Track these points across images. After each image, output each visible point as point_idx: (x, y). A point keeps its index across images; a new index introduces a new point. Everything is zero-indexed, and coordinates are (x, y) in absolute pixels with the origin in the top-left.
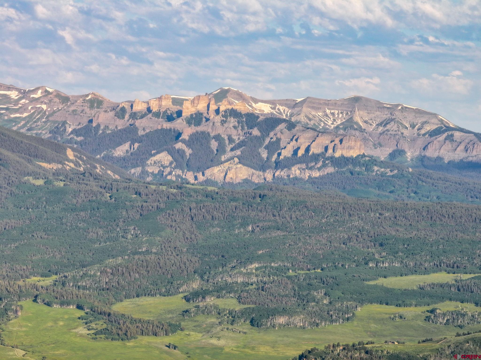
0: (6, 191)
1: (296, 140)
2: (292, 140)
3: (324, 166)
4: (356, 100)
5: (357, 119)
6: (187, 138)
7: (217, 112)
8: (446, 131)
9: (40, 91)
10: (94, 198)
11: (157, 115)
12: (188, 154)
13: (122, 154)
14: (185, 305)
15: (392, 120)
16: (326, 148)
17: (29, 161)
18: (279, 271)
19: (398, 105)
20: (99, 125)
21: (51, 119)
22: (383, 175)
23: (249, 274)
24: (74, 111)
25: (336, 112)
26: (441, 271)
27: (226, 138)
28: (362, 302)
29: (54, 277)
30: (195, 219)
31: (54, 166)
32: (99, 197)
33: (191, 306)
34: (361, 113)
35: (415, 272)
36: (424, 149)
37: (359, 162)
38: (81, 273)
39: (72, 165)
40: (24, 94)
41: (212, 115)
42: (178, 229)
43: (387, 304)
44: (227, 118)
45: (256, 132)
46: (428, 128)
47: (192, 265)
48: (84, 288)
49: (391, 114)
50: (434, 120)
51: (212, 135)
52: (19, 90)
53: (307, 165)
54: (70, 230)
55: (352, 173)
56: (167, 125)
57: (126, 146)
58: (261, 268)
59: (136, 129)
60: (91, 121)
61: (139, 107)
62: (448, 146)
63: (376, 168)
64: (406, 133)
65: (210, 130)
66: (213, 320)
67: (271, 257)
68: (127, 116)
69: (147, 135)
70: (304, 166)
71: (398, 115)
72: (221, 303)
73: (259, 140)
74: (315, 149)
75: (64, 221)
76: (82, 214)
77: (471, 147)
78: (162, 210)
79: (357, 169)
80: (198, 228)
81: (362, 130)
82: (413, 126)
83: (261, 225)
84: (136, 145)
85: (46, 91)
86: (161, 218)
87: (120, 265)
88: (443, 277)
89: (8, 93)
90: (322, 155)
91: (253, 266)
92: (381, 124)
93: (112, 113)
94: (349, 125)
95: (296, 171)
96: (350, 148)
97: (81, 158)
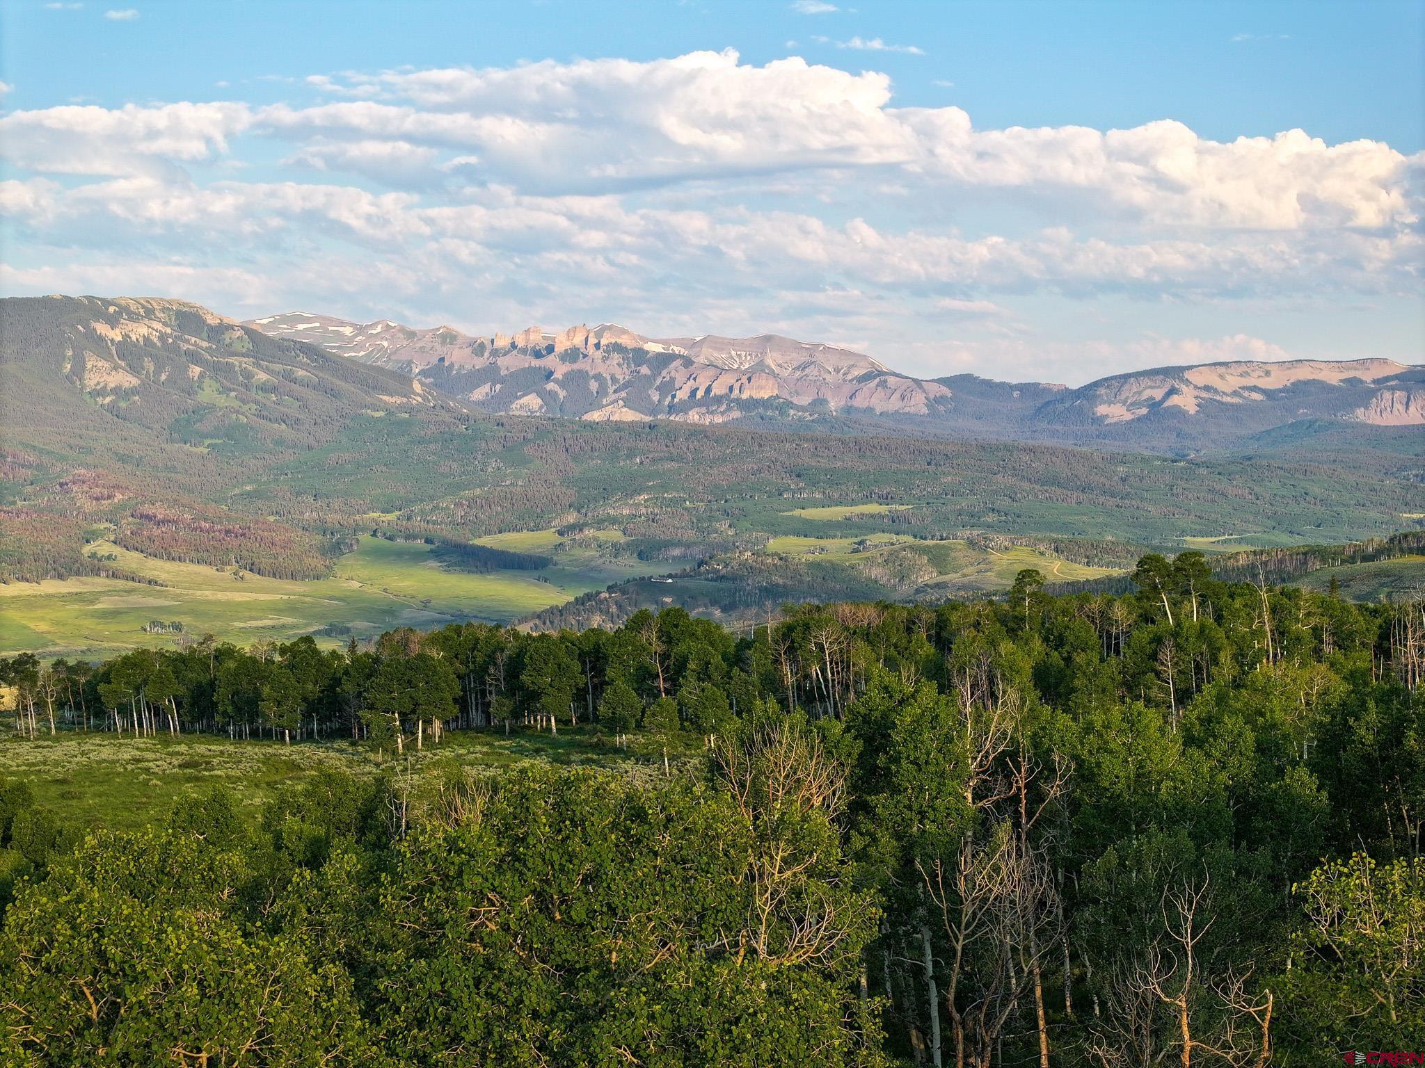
0: (338, 424)
1: (695, 379)
2: (689, 379)
3: (729, 409)
4: (768, 339)
5: (769, 361)
6: (560, 377)
7: (597, 346)
8: (878, 375)
9: (380, 326)
10: (447, 429)
11: (524, 351)
12: (561, 397)
13: (481, 397)
14: (558, 539)
15: (812, 363)
16: (731, 389)
17: (367, 393)
18: (674, 502)
19: (819, 345)
20: (452, 365)
21: (393, 358)
22: (800, 419)
23: (637, 505)
24: (421, 348)
25: (744, 353)
26: (871, 502)
27: (608, 377)
28: (775, 534)
29: (398, 513)
30: (570, 450)
31: (397, 400)
32: (452, 429)
33: (565, 540)
34: (774, 354)
35: (840, 503)
36: (851, 398)
37: (772, 405)
38: (431, 506)
39: (420, 399)
40: (360, 329)
41: (591, 350)
42: (550, 461)
43: (805, 536)
44: (609, 354)
45: (645, 370)
46: (856, 373)
47: (567, 498)
48: (434, 523)
49: (811, 355)
50: (862, 364)
51: (591, 374)
52: (351, 325)
53: (708, 409)
54: (417, 464)
55: (762, 418)
56: (536, 363)
57: (486, 388)
58: (652, 499)
59: (497, 369)
60: (442, 359)
61: (502, 343)
62: (881, 393)
63: (792, 412)
64: (829, 378)
65: (588, 368)
66: (593, 553)
67: (664, 487)
68: (486, 354)
69: (512, 374)
70: (704, 410)
71: (819, 357)
72: (602, 535)
73: (649, 380)
74: (718, 390)
75: (410, 454)
76: (432, 446)
77: (909, 395)
78: (530, 441)
79: (769, 413)
80: (574, 460)
81: (776, 376)
82: (837, 371)
83: (651, 456)
84: (498, 386)
85: (388, 325)
86: (528, 450)
87: (478, 497)
88: (874, 508)
89: (341, 329)
90: (726, 397)
91: (642, 497)
92: (798, 368)
93: (470, 349)
94: (760, 368)
95: (694, 416)
96: (760, 388)
97: (430, 393)
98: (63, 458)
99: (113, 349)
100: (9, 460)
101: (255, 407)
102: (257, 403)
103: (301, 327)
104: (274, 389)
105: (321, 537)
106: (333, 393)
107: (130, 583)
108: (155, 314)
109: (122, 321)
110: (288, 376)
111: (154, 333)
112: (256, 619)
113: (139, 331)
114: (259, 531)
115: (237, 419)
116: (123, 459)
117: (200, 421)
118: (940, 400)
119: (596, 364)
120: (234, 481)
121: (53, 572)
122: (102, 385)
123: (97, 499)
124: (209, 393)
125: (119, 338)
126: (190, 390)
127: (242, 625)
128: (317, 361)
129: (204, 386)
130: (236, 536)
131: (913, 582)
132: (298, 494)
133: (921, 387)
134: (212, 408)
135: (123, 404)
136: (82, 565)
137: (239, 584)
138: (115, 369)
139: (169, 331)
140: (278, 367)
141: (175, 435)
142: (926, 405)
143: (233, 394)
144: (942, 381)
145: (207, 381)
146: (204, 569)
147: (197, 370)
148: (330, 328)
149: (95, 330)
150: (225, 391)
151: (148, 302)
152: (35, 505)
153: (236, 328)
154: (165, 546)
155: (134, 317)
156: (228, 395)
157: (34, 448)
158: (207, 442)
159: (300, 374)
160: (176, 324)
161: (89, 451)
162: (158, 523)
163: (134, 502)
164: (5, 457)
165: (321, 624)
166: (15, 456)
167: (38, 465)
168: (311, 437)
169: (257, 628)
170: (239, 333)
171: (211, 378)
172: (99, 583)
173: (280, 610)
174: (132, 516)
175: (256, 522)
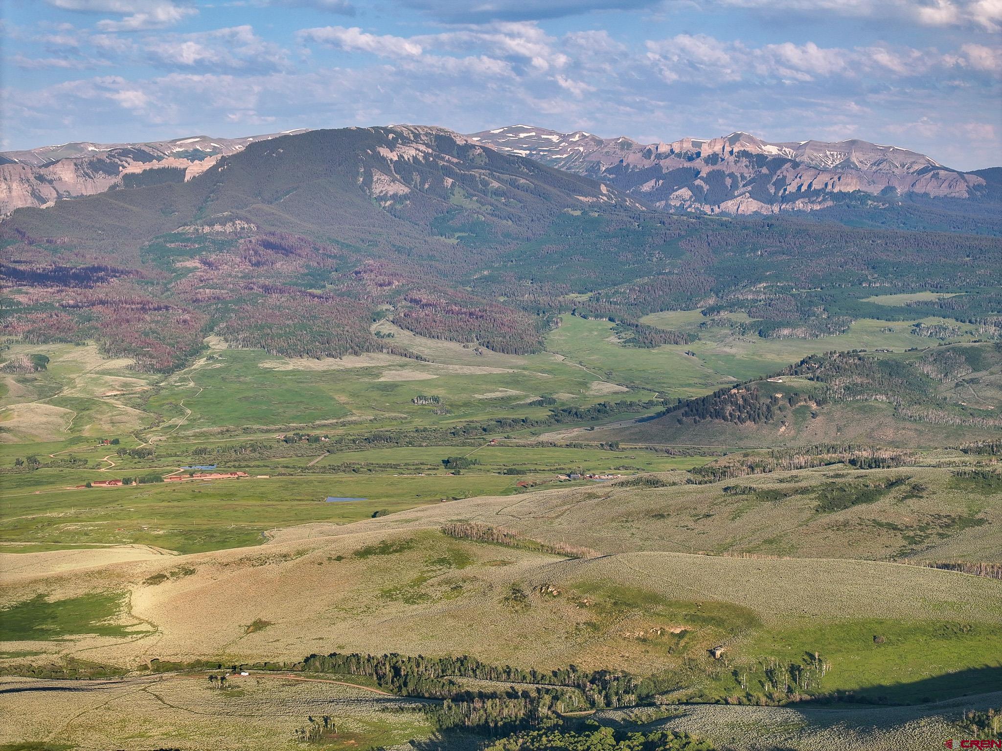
0: (548, 220)
1: (800, 178)
2: (796, 177)
3: (824, 200)
4: (853, 142)
5: (854, 159)
6: (705, 176)
7: (731, 153)
8: (932, 170)
9: (578, 135)
10: (624, 227)
11: (679, 155)
12: (705, 190)
13: (648, 189)
14: (701, 318)
15: (884, 160)
16: (826, 185)
17: (569, 195)
18: (784, 290)
19: (890, 147)
20: (628, 165)
21: (587, 159)
22: (876, 208)
23: (758, 292)
24: (607, 152)
25: (835, 153)
26: (926, 290)
27: (739, 175)
28: (856, 317)
29: (590, 294)
30: (711, 245)
31: (590, 199)
32: (629, 226)
33: (707, 319)
34: (857, 154)
35: (903, 292)
36: (912, 186)
37: (855, 197)
38: (613, 291)
39: (605, 198)
40: (564, 138)
41: (727, 156)
42: (697, 253)
43: (878, 319)
44: (739, 159)
45: (765, 170)
46: (917, 168)
47: (709, 284)
48: (616, 303)
49: (884, 155)
50: (921, 161)
51: (727, 173)
52: (558, 134)
53: (809, 199)
54: (604, 254)
55: (848, 207)
56: (687, 165)
57: (652, 183)
58: (768, 287)
59: (661, 168)
60: (622, 161)
61: (664, 149)
62: (934, 183)
63: (870, 202)
64: (896, 171)
65: (725, 169)
66: (727, 331)
67: (778, 277)
68: (653, 157)
69: (670, 173)
70: (806, 200)
71: (889, 156)
72: (733, 317)
73: (768, 178)
74: (816, 186)
75: (598, 246)
76: (614, 240)
77: (955, 184)
78: (683, 237)
79: (853, 203)
80: (714, 252)
81: (857, 169)
82: (903, 166)
83: (768, 250)
84: (661, 182)
85: (583, 135)
86: (682, 244)
87: (646, 284)
88: (927, 296)
89: (550, 137)
90: (823, 190)
91: (762, 285)
92: (874, 164)
93: (640, 155)
94: (847, 165)
95: (799, 204)
96: (848, 184)
97: (612, 193)
98: (358, 250)
99: (392, 166)
100: (320, 252)
101: (490, 207)
102: (492, 205)
103: (522, 135)
104: (504, 194)
105: (536, 316)
106: (544, 196)
107: (404, 358)
108: (420, 138)
109: (398, 145)
110: (513, 184)
111: (420, 154)
112: (490, 391)
113: (409, 153)
114: (493, 313)
115: (478, 218)
116: (399, 250)
117: (452, 219)
118: (977, 187)
119: (730, 166)
120: (476, 267)
121: (350, 350)
122: (384, 192)
123: (381, 285)
124: (458, 198)
125: (396, 158)
126: (445, 196)
127: (481, 397)
128: (533, 171)
129: (455, 192)
130: (477, 318)
131: (955, 377)
132: (520, 279)
133: (963, 178)
134: (461, 208)
135: (398, 207)
136: (371, 344)
137: (479, 359)
138: (393, 181)
139: (430, 151)
140: (506, 177)
141: (435, 230)
142: (967, 192)
143: (475, 198)
144: (978, 173)
145: (457, 189)
146: (454, 346)
147: (450, 181)
148: (543, 136)
149: (379, 153)
150: (469, 196)
151: (416, 129)
152: (338, 290)
153: (477, 148)
154: (427, 327)
155: (406, 141)
156: (471, 199)
157: (337, 242)
158: (457, 235)
159: (521, 182)
160: (435, 144)
161: (375, 244)
162: (423, 306)
163: (406, 288)
164: (318, 250)
165: (536, 396)
166: (324, 249)
167: (340, 256)
168: (529, 231)
169: (491, 399)
170: (479, 151)
171: (459, 187)
172: (381, 359)
173: (507, 383)
174: (405, 299)
175: (491, 305)
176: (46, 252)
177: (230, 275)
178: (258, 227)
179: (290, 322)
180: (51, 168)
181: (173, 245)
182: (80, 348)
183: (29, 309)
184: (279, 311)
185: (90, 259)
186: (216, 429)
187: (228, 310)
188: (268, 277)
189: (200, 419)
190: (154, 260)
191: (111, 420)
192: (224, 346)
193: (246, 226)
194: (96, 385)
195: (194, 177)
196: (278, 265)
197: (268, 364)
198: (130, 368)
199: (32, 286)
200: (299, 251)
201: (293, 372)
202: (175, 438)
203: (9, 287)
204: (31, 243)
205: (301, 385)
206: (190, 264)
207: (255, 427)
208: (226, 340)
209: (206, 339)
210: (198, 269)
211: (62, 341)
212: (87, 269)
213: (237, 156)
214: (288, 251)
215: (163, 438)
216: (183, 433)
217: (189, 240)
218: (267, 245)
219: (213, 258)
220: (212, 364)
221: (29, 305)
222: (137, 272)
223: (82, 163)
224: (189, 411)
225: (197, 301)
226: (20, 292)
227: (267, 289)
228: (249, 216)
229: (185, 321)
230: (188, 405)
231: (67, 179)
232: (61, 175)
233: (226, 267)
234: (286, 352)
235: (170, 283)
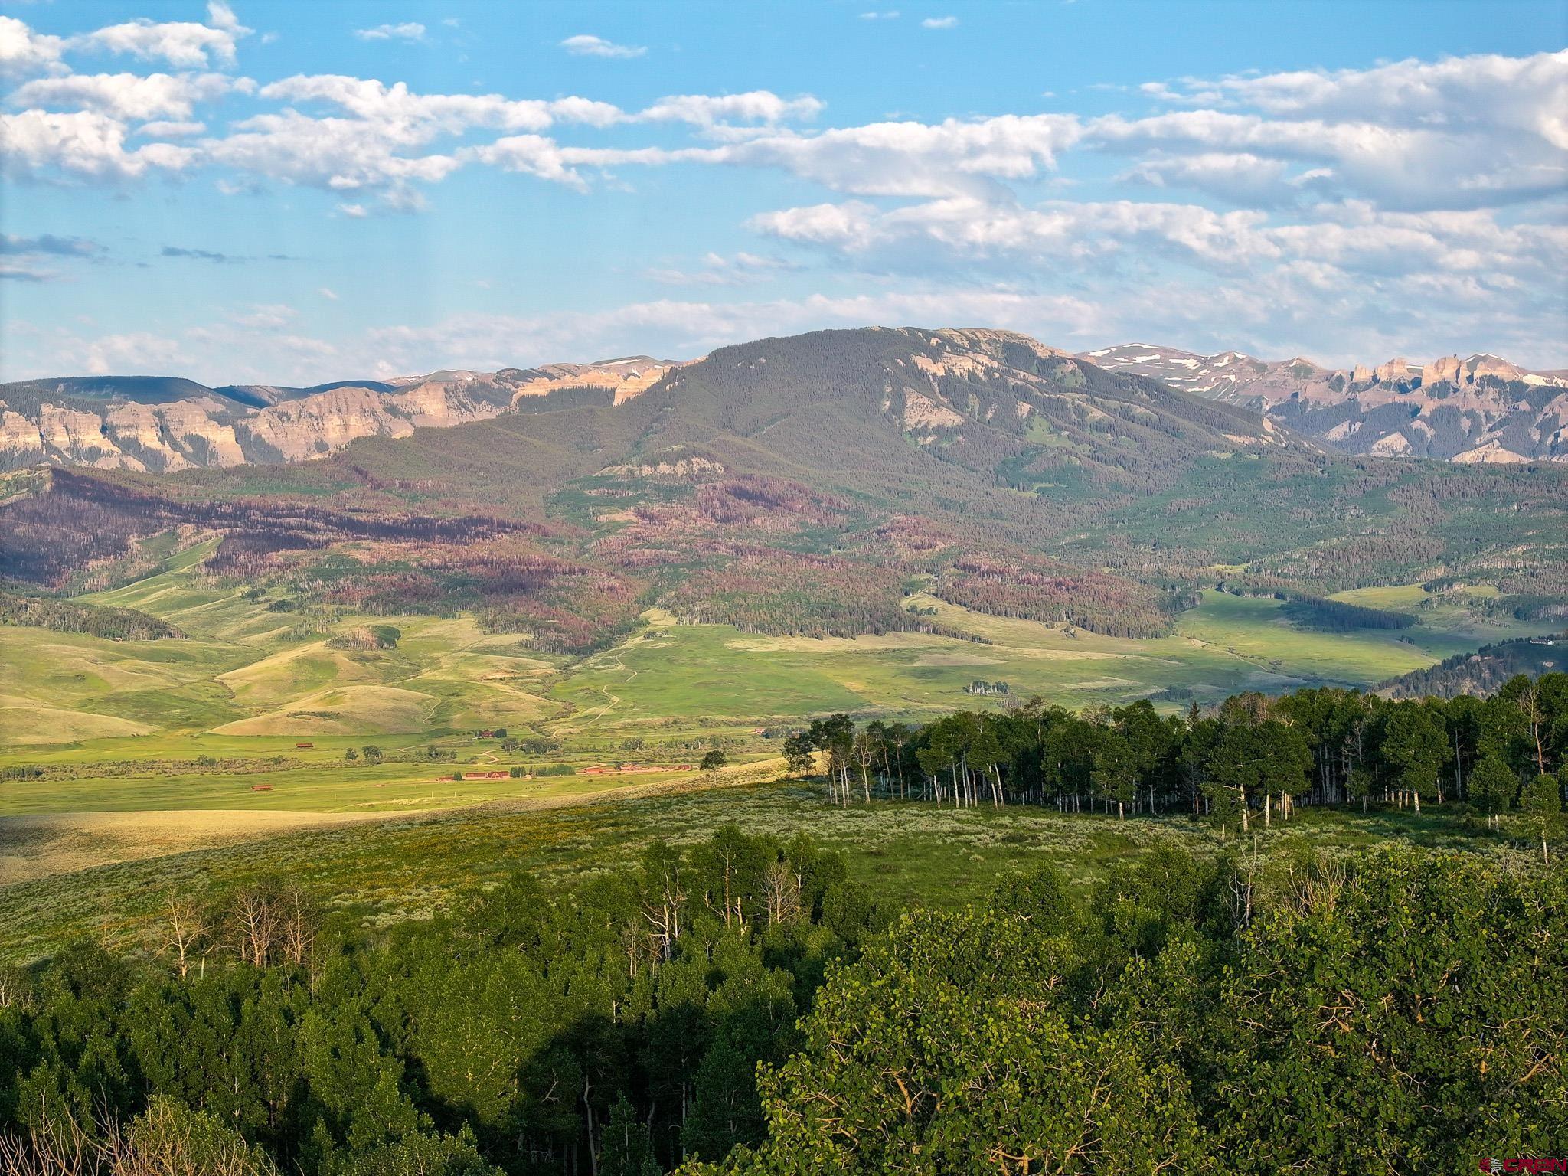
0: (1181, 467)
6: (1428, 414)
7: (1470, 379)
9: (1226, 358)
10: (1300, 473)
11: (1387, 385)
12: (1429, 436)
13: (1338, 437)
14: (1424, 595)
17: (1212, 432)
18: (1556, 555)
20: (1306, 401)
21: (1241, 393)
23: (1514, 558)
24: (1272, 382)
27: (1482, 414)
29: (1246, 565)
30: (1438, 496)
31: (1245, 440)
32: (1306, 472)
33: (1433, 596)
38: (1283, 558)
39: (1270, 439)
40: (1205, 362)
41: (1463, 384)
42: (1416, 508)
44: (1483, 388)
45: (1524, 406)
47: (1434, 549)
48: (1286, 576)
51: (1463, 410)
52: (1198, 358)
54: (1268, 511)
56: (1400, 398)
57: (1344, 427)
58: (1531, 551)
59: (1358, 405)
60: (1296, 395)
61: (1363, 376)
65: (1460, 404)
66: (1464, 611)
67: (1545, 538)
68: (1345, 389)
69: (1373, 412)
72: (1474, 591)
73: (1529, 417)
75: (1259, 499)
76: (1284, 491)
78: (1393, 485)
80: (1443, 506)
83: (1531, 502)
84: (1358, 425)
85: (1235, 357)
86: (1392, 495)
87: (1336, 547)
89: (1183, 361)
91: (1520, 548)
93: (1327, 383)
97: (1281, 432)
98: (880, 503)
99: (935, 384)
100: (823, 505)
101: (1089, 447)
102: (1091, 443)
103: (1139, 360)
104: (1110, 428)
105: (1160, 591)
106: (1175, 433)
107: (952, 639)
108: (980, 347)
109: (945, 354)
110: (1125, 414)
111: (980, 367)
112: (1088, 680)
113: (963, 365)
114: (1093, 584)
115: (1070, 461)
116: (946, 505)
117: (1029, 462)
119: (1468, 399)
120: (1066, 529)
121: (869, 627)
122: (923, 424)
123: (917, 548)
124: (1039, 433)
125: (941, 373)
126: (1018, 429)
127: (1073, 686)
128: (1157, 397)
129: (1034, 424)
130: (1068, 589)
132: (1136, 543)
134: (1042, 449)
135: (945, 445)
136: (900, 619)
137: (1071, 642)
138: (937, 406)
139: (995, 364)
140: (1114, 404)
141: (1002, 479)
143: (1065, 433)
145: (1037, 420)
146: (1031, 625)
147: (1026, 407)
148: (1172, 361)
149: (915, 364)
150: (1057, 429)
151: (973, 333)
152: (851, 554)
153: (1069, 362)
154: (990, 599)
155: (958, 350)
156: (1059, 435)
157: (850, 492)
158: (1036, 486)
159: (1138, 411)
160: (1003, 357)
161: (910, 495)
162: (983, 575)
163: (957, 551)
164: (819, 502)
165: (1159, 687)
166: (829, 501)
167: (854, 511)
168: (1151, 481)
169: (1090, 690)
170: (1071, 367)
171: (1041, 416)
172: (919, 639)
173: (1115, 671)
174: (955, 566)
175: (1090, 574)
176: (398, 500)
177: (682, 533)
178: (726, 468)
179: (776, 591)
180: (409, 395)
181: (594, 492)
182: (449, 621)
183: (371, 570)
184: (758, 577)
185: (467, 508)
186: (658, 719)
187: (677, 577)
188: (741, 537)
189: (632, 708)
190: (564, 512)
191: (495, 707)
192: (672, 621)
193: (708, 466)
194: (473, 665)
195: (628, 399)
196: (757, 521)
197: (740, 644)
198: (525, 645)
199: (377, 540)
200: (789, 503)
201: (780, 654)
202: (593, 731)
203: (341, 541)
204: (376, 488)
205: (792, 669)
206: (620, 517)
207: (719, 718)
208: (675, 614)
209: (643, 614)
210: (633, 523)
211: (420, 611)
212: (461, 520)
213: (696, 369)
214: (771, 503)
215: (575, 731)
216: (604, 725)
217: (619, 485)
218: (740, 494)
219: (655, 509)
220: (652, 643)
221: (371, 564)
222: (539, 527)
223: (456, 388)
224: (616, 699)
225: (630, 564)
226: (358, 547)
227: (739, 550)
228: (711, 450)
229: (611, 589)
230: (615, 691)
231: (432, 412)
232: (424, 407)
233: (675, 522)
234: (766, 629)
235: (590, 542)
